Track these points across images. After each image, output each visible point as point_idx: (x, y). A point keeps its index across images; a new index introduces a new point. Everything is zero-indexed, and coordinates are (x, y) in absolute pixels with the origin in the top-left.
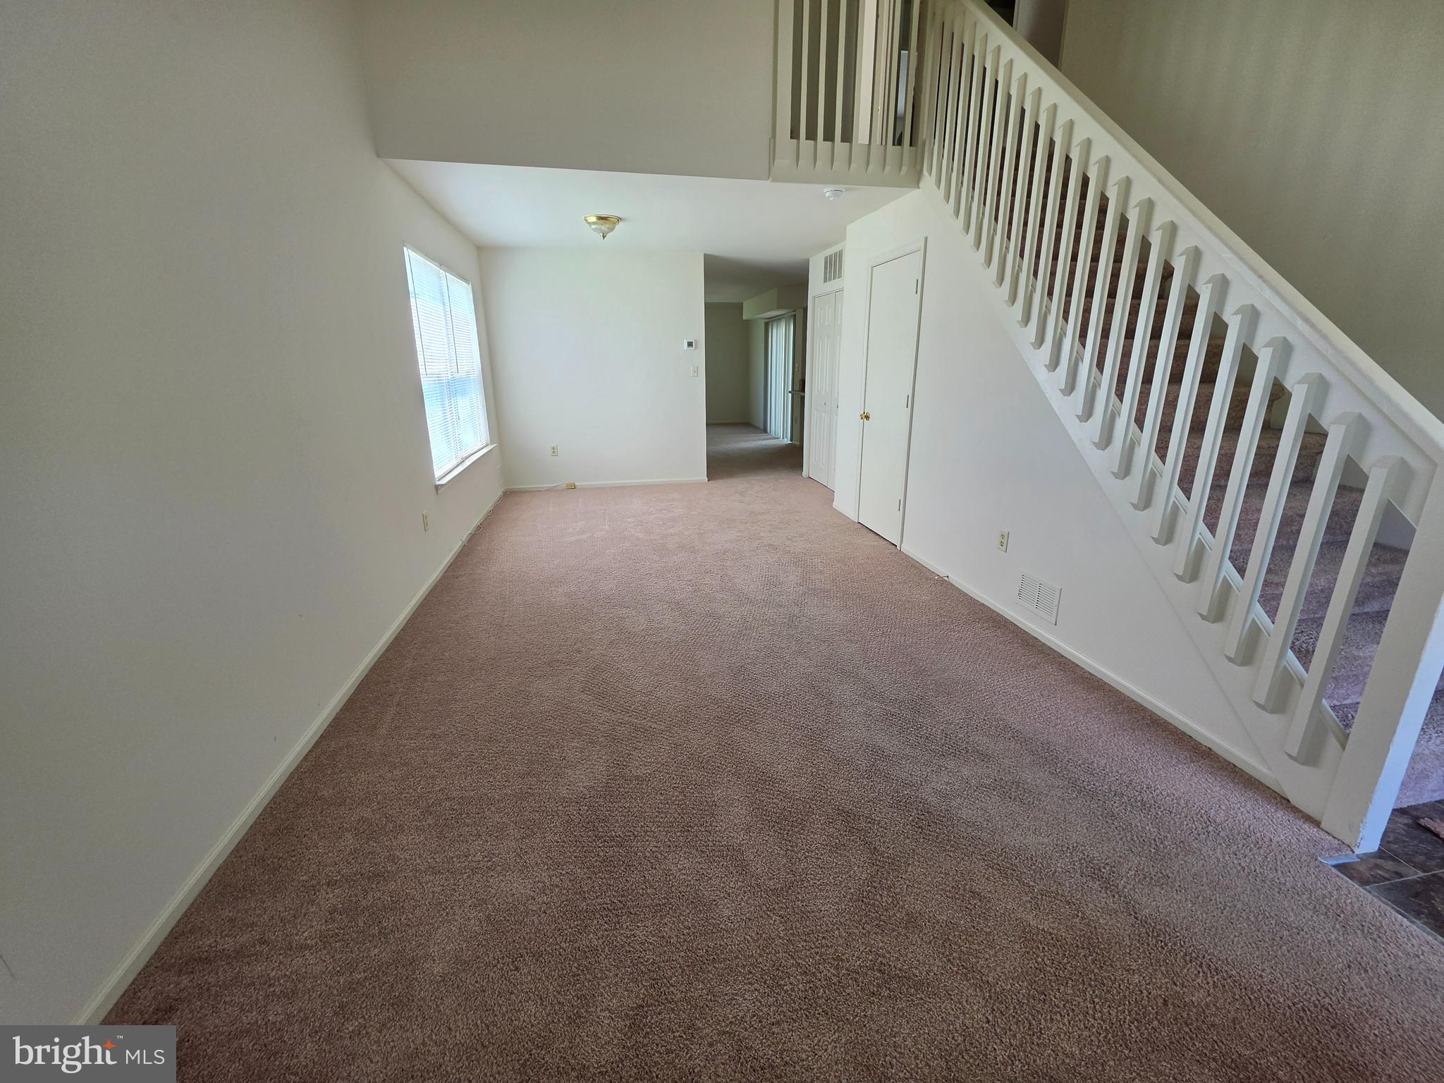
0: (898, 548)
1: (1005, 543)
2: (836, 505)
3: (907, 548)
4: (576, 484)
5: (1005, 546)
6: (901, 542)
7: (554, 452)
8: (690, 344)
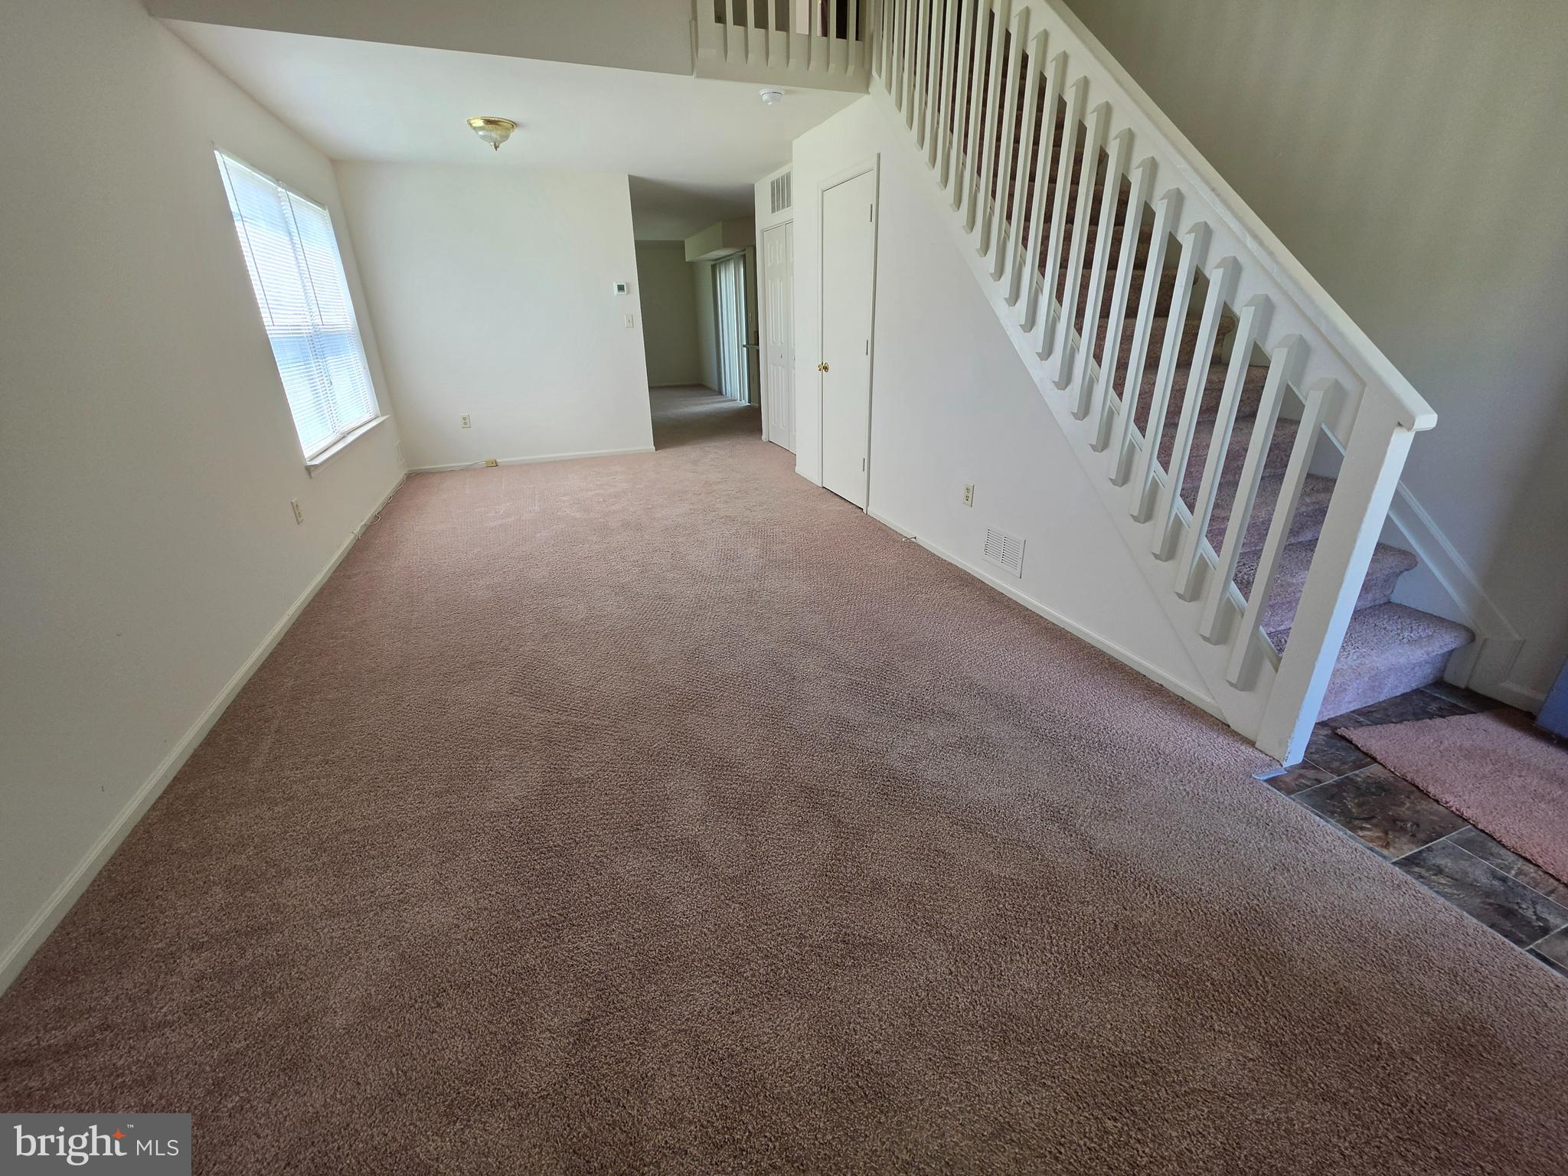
0: (865, 511)
1: (971, 497)
2: (798, 469)
3: (875, 511)
4: (498, 461)
5: (970, 500)
6: (868, 505)
7: (465, 423)
8: (621, 288)
